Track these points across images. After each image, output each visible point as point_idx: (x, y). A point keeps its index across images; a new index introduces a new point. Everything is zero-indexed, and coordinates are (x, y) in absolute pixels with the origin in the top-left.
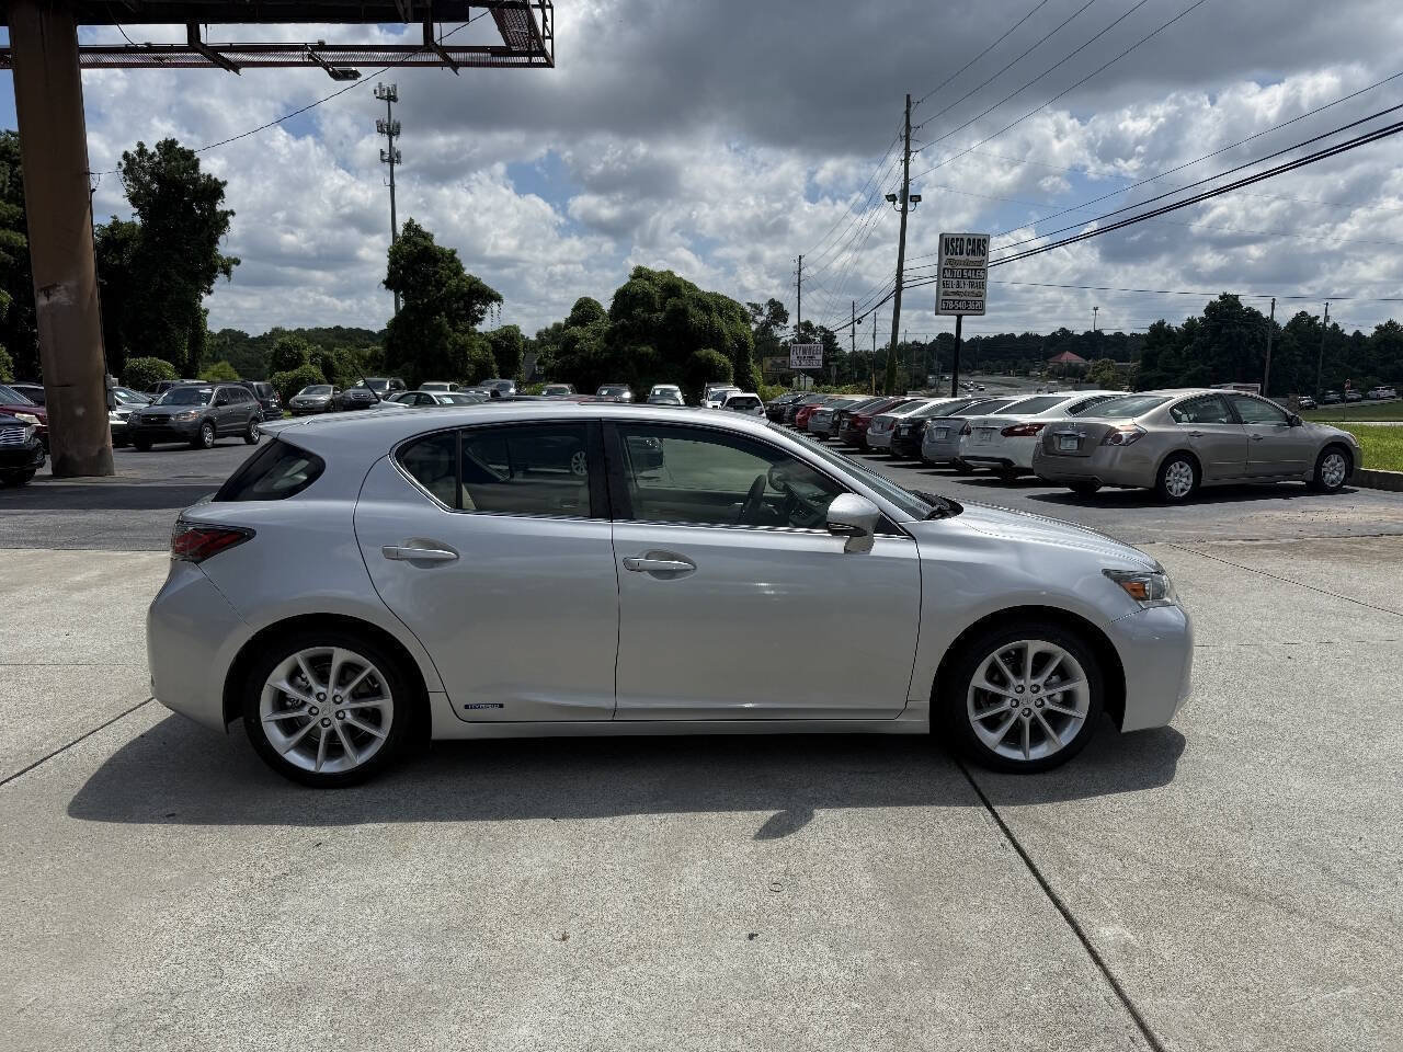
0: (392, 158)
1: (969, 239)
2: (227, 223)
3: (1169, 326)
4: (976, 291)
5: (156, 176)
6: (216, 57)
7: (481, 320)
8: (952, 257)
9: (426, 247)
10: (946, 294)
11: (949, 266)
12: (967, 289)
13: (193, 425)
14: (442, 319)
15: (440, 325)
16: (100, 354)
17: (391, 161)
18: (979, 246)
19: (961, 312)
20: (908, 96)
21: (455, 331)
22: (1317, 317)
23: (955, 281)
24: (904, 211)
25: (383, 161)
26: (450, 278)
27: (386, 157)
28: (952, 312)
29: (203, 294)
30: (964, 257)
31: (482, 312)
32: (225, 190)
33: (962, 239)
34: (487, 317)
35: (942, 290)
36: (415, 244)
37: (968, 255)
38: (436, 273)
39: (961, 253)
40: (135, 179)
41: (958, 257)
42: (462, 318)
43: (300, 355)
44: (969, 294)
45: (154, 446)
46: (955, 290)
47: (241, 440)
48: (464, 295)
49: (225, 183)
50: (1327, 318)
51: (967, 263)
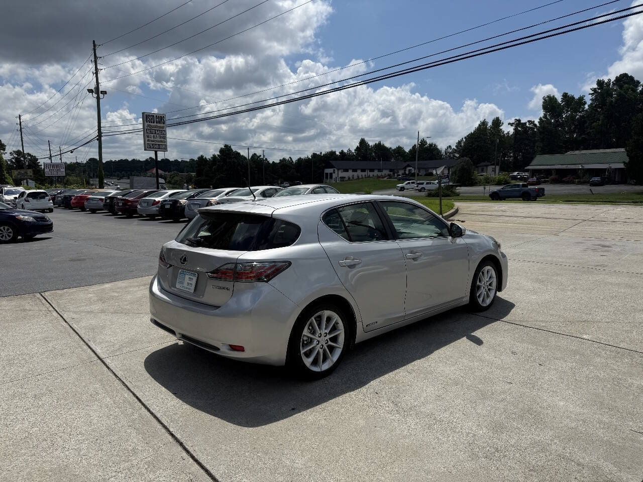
1: (156, 116)
3: (205, 158)
4: (162, 140)
8: (150, 124)
10: (148, 141)
11: (149, 128)
12: (158, 139)
18: (161, 120)
19: (157, 150)
20: (94, 41)
22: (260, 156)
23: (152, 135)
24: (98, 98)
28: (153, 149)
30: (155, 124)
33: (153, 116)
35: (147, 139)
37: (157, 123)
39: (154, 122)
41: (152, 124)
44: (159, 141)
46: (153, 139)
50: (264, 156)
51: (156, 127)
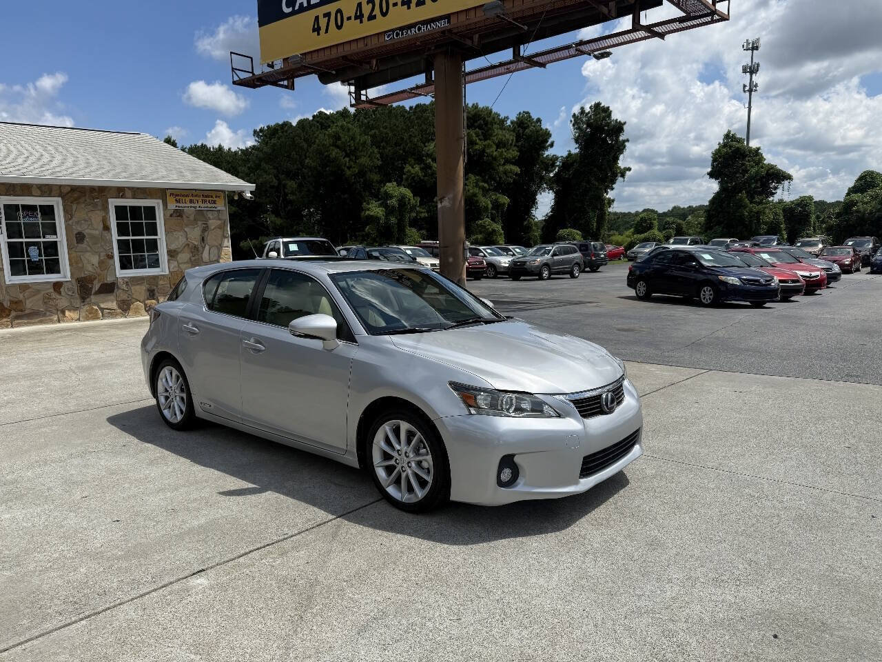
0: (751, 89)
2: (625, 147)
5: (589, 125)
6: (532, 61)
7: (774, 193)
9: (738, 149)
13: (537, 267)
14: (743, 195)
15: (741, 200)
16: (462, 231)
17: (750, 91)
21: (751, 203)
25: (745, 91)
26: (752, 167)
27: (747, 88)
29: (609, 190)
31: (776, 188)
32: (625, 127)
34: (779, 191)
36: (731, 147)
38: (743, 164)
40: (579, 128)
42: (760, 194)
43: (651, 223)
45: (522, 278)
47: (568, 276)
48: (763, 177)
49: (625, 123)
